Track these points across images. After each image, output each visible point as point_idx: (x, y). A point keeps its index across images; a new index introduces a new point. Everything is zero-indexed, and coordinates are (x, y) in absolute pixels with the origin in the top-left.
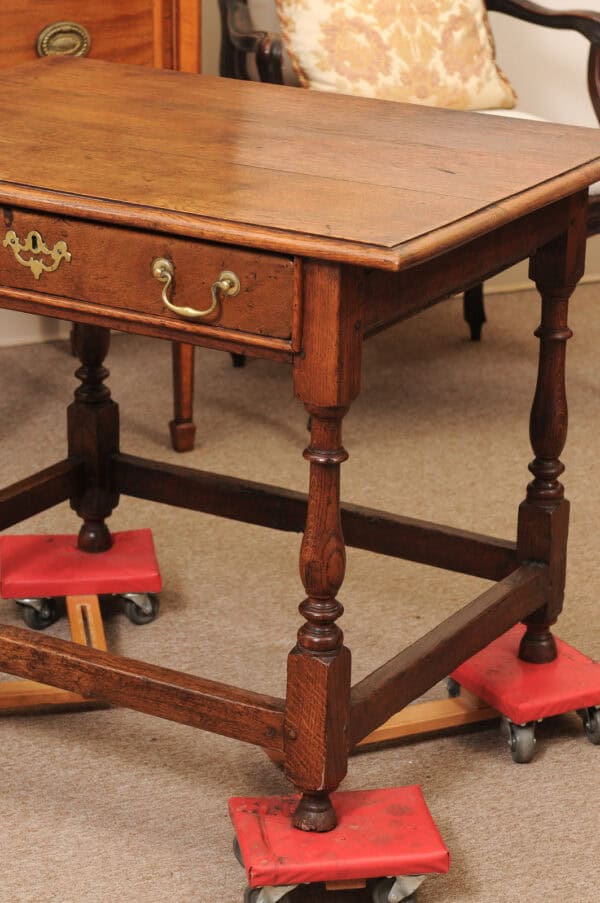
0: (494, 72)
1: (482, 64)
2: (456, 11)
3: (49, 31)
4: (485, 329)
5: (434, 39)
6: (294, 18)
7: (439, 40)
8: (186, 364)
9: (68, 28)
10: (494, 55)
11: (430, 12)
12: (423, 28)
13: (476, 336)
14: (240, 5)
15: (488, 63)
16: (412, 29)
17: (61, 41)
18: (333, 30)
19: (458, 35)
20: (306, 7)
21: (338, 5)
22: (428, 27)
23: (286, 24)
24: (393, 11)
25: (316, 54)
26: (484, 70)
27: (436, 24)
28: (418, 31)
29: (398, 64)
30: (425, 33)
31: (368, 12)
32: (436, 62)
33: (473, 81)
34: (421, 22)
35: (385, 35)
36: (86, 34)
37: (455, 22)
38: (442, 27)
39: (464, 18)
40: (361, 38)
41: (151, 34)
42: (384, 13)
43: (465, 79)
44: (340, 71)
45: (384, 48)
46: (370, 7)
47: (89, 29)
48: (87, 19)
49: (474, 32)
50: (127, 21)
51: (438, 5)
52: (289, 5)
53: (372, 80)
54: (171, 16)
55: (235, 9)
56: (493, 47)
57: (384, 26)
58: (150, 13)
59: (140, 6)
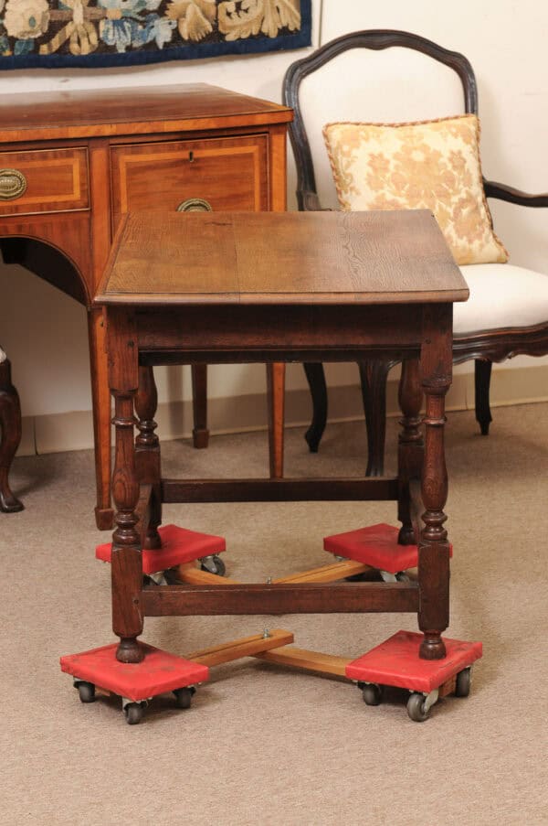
0: (491, 237)
1: (483, 231)
2: (464, 195)
3: (185, 205)
4: (492, 426)
5: (448, 214)
6: (350, 201)
7: (452, 215)
8: (278, 449)
9: (198, 202)
10: (492, 227)
11: (445, 195)
12: (440, 206)
13: (485, 431)
14: (312, 194)
15: (487, 230)
17: (192, 211)
19: (465, 211)
20: (358, 194)
21: (381, 192)
22: (444, 206)
23: (344, 206)
24: (419, 195)
26: (484, 235)
27: (450, 204)
30: (442, 210)
31: (400, 196)
32: (450, 230)
33: (476, 243)
34: (440, 204)
36: (209, 206)
37: (463, 203)
38: (453, 206)
39: (470, 199)
41: (253, 206)
42: (413, 197)
43: (470, 241)
46: (403, 192)
47: (211, 201)
48: (209, 196)
49: (476, 209)
50: (237, 199)
51: (451, 191)
52: (346, 192)
54: (266, 196)
55: (308, 196)
56: (491, 221)
58: (252, 193)
59: (245, 188)
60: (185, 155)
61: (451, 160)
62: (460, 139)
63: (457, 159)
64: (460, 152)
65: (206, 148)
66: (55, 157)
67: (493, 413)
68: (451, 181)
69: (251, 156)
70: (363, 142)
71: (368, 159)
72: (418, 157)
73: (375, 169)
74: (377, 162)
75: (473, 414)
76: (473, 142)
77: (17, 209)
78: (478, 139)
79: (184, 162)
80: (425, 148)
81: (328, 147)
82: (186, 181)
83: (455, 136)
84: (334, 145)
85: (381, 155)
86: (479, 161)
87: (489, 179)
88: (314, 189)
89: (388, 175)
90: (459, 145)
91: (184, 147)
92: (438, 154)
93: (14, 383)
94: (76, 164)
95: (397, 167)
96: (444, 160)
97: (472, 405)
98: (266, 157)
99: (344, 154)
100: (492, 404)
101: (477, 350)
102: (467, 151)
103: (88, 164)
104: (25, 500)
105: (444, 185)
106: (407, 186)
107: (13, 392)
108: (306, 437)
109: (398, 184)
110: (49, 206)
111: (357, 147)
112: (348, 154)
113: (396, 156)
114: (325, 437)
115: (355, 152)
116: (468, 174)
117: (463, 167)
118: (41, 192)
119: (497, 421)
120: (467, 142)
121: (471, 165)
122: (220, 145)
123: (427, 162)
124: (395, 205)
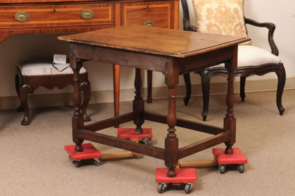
1: (244, 35)
2: (238, 22)
3: (145, 23)
4: (246, 99)
5: (232, 28)
6: (200, 24)
7: (234, 29)
9: (150, 22)
10: (247, 33)
11: (231, 22)
13: (243, 100)
14: (188, 21)
16: (227, 26)
17: (148, 25)
18: (209, 26)
19: (238, 28)
20: (203, 21)
21: (210, 21)
23: (198, 25)
24: (223, 22)
28: (229, 27)
31: (216, 22)
32: (233, 34)
34: (230, 25)
35: (221, 27)
37: (237, 25)
38: (234, 26)
39: (240, 24)
40: (215, 28)
41: (168, 24)
42: (221, 22)
45: (221, 30)
46: (218, 21)
47: (154, 23)
48: (154, 20)
49: (242, 27)
50: (162, 21)
51: (234, 21)
52: (199, 21)
54: (172, 20)
55: (186, 22)
56: (247, 31)
57: (221, 25)
58: (167, 20)
59: (165, 18)
60: (146, 6)
61: (234, 11)
62: (237, 4)
63: (236, 11)
64: (237, 8)
65: (152, 4)
66: (103, 6)
67: (245, 94)
68: (233, 17)
69: (167, 7)
70: (205, 5)
71: (206, 10)
72: (223, 9)
73: (208, 13)
74: (209, 11)
75: (239, 95)
76: (242, 5)
77: (91, 22)
78: (243, 4)
79: (145, 9)
80: (225, 7)
81: (194, 6)
82: (146, 15)
83: (236, 3)
84: (195, 5)
85: (211, 9)
86: (243, 11)
87: (247, 17)
88: (189, 19)
89: (213, 15)
90: (237, 6)
91: (145, 4)
92: (230, 9)
93: (89, 80)
94: (110, 8)
95: (216, 13)
96: (232, 11)
97: (239, 92)
98: (172, 8)
99: (198, 8)
100: (245, 92)
101: (240, 73)
102: (239, 8)
103: (114, 9)
104: (91, 118)
105: (231, 19)
106: (219, 19)
107: (88, 82)
108: (184, 100)
109: (216, 18)
110: (101, 22)
111: (203, 5)
112: (200, 8)
113: (216, 9)
114: (190, 101)
115: (202, 8)
116: (240, 16)
117: (237, 13)
118: (98, 17)
119: (247, 97)
120: (239, 5)
121: (241, 13)
122: (157, 4)
123: (226, 11)
124: (215, 25)
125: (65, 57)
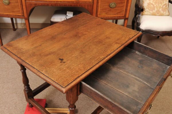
0: (168, 11)
2: (165, 3)
3: (111, 4)
5: (161, 7)
9: (114, 3)
11: (161, 3)
13: (158, 37)
15: (167, 10)
16: (158, 5)
17: (113, 5)
18: (149, 4)
19: (164, 6)
21: (150, 1)
25: (146, 6)
27: (162, 5)
28: (159, 6)
29: (156, 9)
30: (160, 6)
31: (154, 2)
32: (161, 10)
33: (165, 12)
34: (160, 5)
35: (155, 6)
36: (116, 4)
37: (164, 5)
39: (166, 4)
40: (152, 6)
41: (124, 5)
42: (156, 3)
43: (164, 12)
44: (149, 9)
48: (116, 2)
49: (166, 6)
53: (152, 11)
54: (127, 3)
56: (168, 8)
58: (125, 2)
77: (79, 2)
105: (162, 2)
110: (85, 2)
124: (152, 4)
125: (72, 13)
